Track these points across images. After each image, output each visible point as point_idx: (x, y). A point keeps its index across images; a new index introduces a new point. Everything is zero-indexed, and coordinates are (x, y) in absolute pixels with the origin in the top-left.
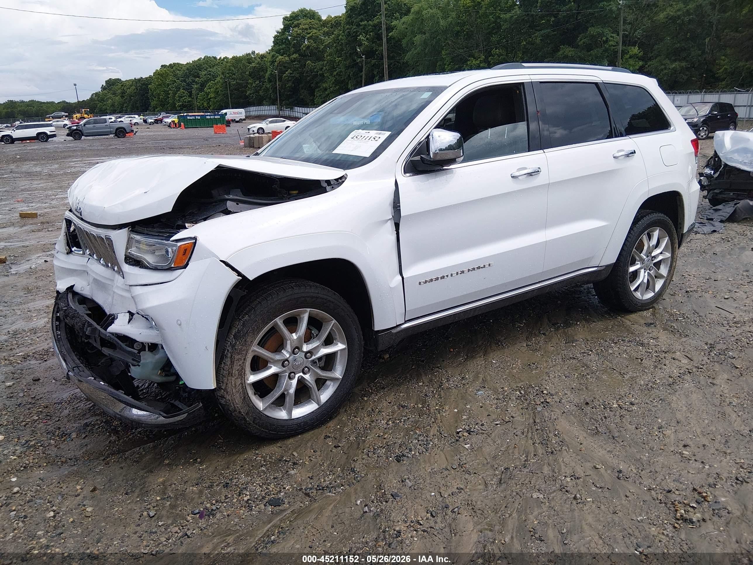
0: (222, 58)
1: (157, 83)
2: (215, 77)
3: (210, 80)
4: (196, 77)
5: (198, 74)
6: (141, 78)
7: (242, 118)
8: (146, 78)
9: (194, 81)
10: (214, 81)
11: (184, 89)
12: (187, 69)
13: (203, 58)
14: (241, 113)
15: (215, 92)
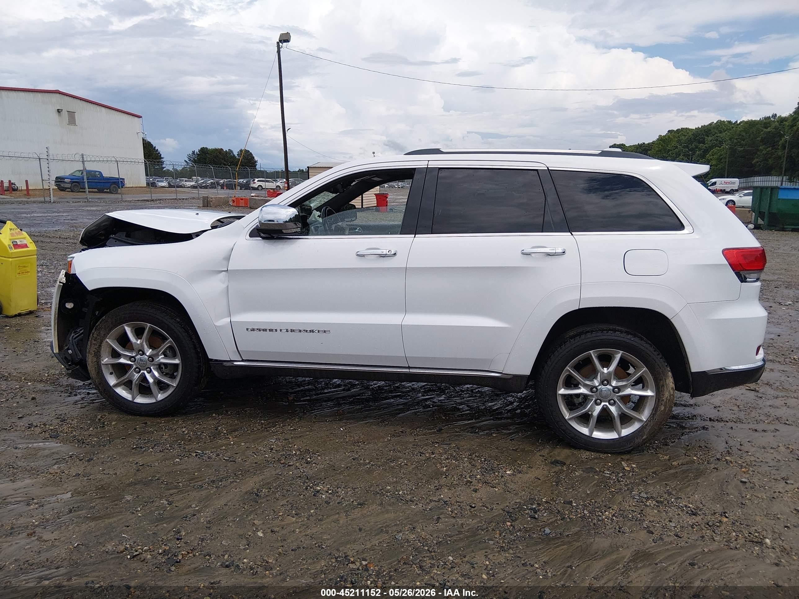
0: (738, 123)
1: (657, 149)
2: (721, 143)
3: (716, 146)
4: (700, 143)
5: (704, 139)
6: (644, 143)
7: (734, 188)
8: (649, 144)
9: (697, 147)
10: (720, 147)
11: (684, 155)
12: (693, 135)
13: (715, 122)
14: (734, 183)
15: (718, 159)
